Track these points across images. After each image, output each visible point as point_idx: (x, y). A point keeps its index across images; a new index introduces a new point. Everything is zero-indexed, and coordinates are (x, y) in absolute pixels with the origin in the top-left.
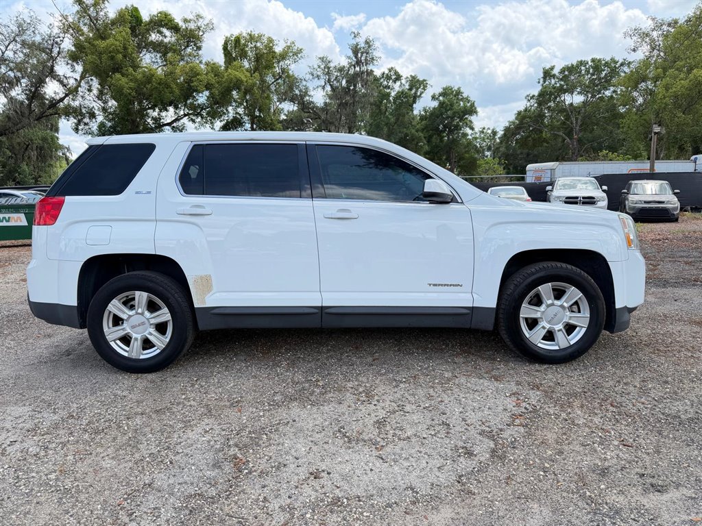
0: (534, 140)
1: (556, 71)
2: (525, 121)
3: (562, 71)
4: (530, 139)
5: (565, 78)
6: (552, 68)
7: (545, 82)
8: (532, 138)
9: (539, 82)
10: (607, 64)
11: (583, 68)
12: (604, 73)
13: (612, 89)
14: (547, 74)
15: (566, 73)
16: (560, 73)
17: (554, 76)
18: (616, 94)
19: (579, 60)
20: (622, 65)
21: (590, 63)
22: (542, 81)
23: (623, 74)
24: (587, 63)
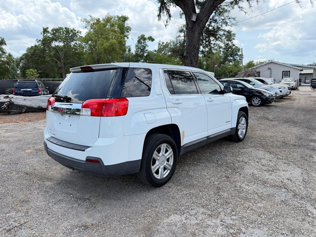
0: (41, 61)
1: (50, 30)
2: (36, 52)
3: (53, 30)
4: (39, 60)
5: (54, 34)
6: (47, 28)
7: (44, 34)
8: (40, 60)
9: (41, 34)
10: (71, 31)
11: (61, 31)
12: (70, 35)
13: (75, 42)
14: (45, 31)
15: (54, 32)
16: (52, 31)
17: (48, 32)
18: (77, 45)
19: (60, 27)
20: (78, 32)
21: (64, 29)
22: (42, 33)
23: (78, 36)
24: (63, 29)
